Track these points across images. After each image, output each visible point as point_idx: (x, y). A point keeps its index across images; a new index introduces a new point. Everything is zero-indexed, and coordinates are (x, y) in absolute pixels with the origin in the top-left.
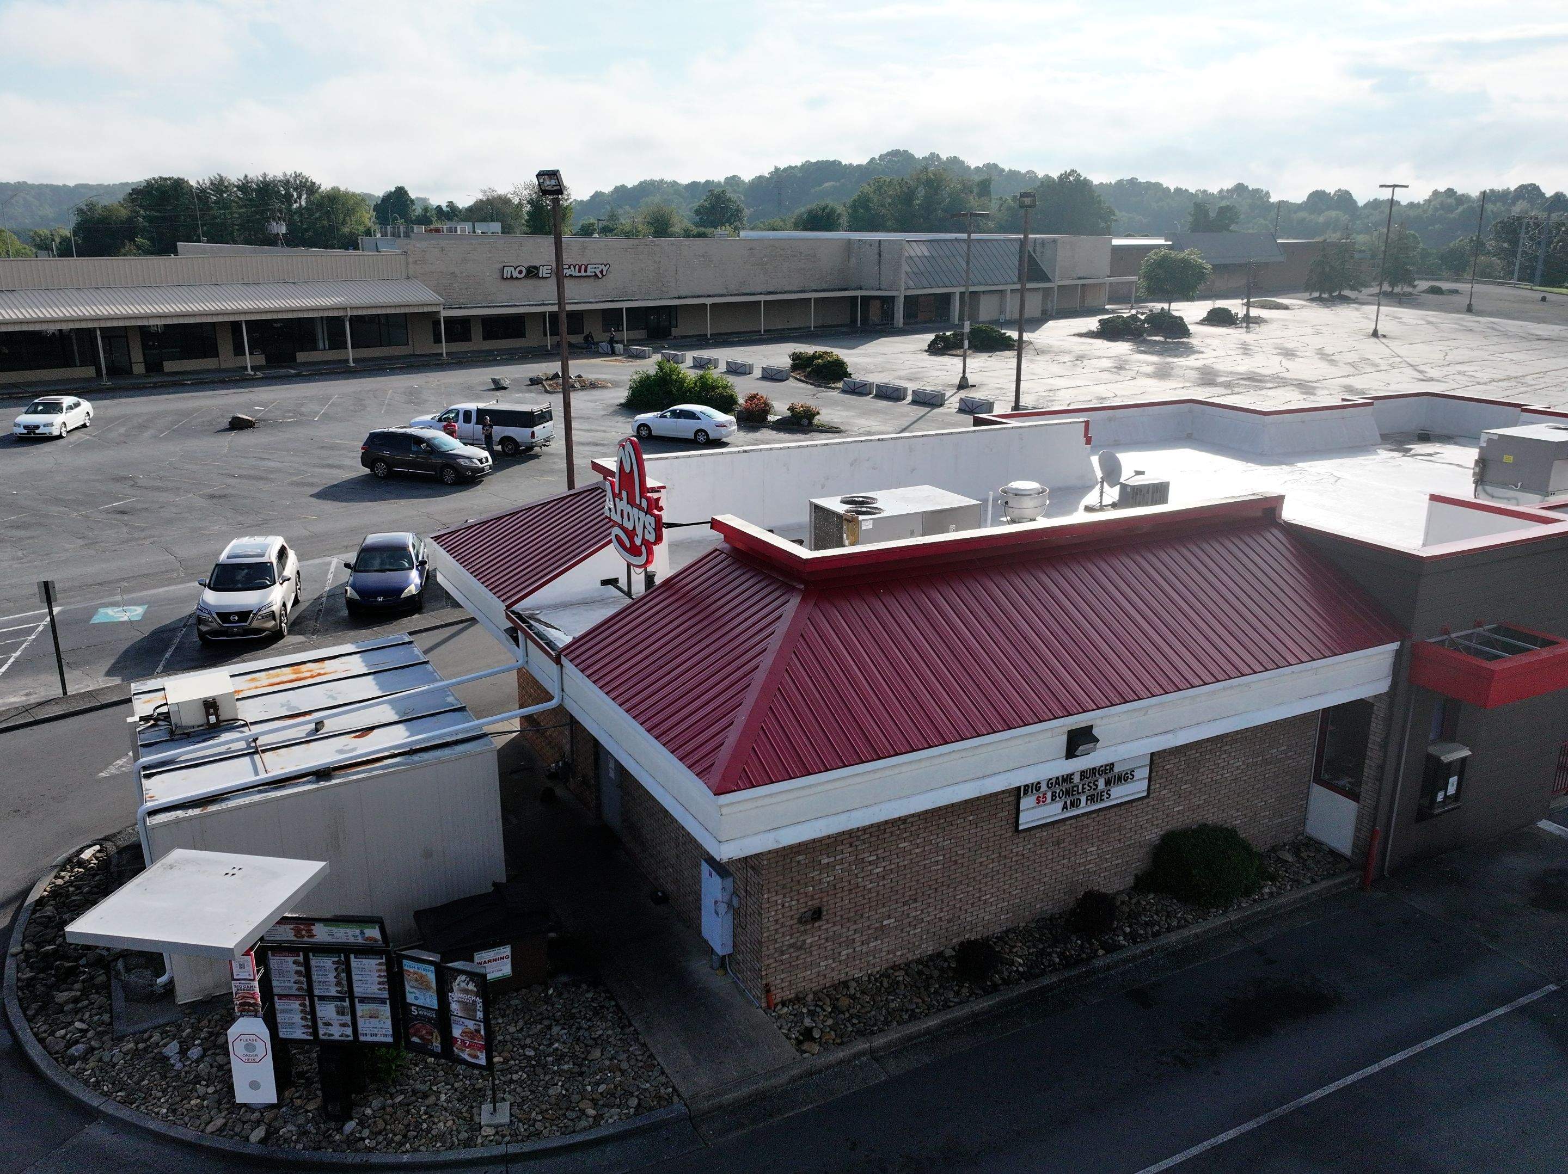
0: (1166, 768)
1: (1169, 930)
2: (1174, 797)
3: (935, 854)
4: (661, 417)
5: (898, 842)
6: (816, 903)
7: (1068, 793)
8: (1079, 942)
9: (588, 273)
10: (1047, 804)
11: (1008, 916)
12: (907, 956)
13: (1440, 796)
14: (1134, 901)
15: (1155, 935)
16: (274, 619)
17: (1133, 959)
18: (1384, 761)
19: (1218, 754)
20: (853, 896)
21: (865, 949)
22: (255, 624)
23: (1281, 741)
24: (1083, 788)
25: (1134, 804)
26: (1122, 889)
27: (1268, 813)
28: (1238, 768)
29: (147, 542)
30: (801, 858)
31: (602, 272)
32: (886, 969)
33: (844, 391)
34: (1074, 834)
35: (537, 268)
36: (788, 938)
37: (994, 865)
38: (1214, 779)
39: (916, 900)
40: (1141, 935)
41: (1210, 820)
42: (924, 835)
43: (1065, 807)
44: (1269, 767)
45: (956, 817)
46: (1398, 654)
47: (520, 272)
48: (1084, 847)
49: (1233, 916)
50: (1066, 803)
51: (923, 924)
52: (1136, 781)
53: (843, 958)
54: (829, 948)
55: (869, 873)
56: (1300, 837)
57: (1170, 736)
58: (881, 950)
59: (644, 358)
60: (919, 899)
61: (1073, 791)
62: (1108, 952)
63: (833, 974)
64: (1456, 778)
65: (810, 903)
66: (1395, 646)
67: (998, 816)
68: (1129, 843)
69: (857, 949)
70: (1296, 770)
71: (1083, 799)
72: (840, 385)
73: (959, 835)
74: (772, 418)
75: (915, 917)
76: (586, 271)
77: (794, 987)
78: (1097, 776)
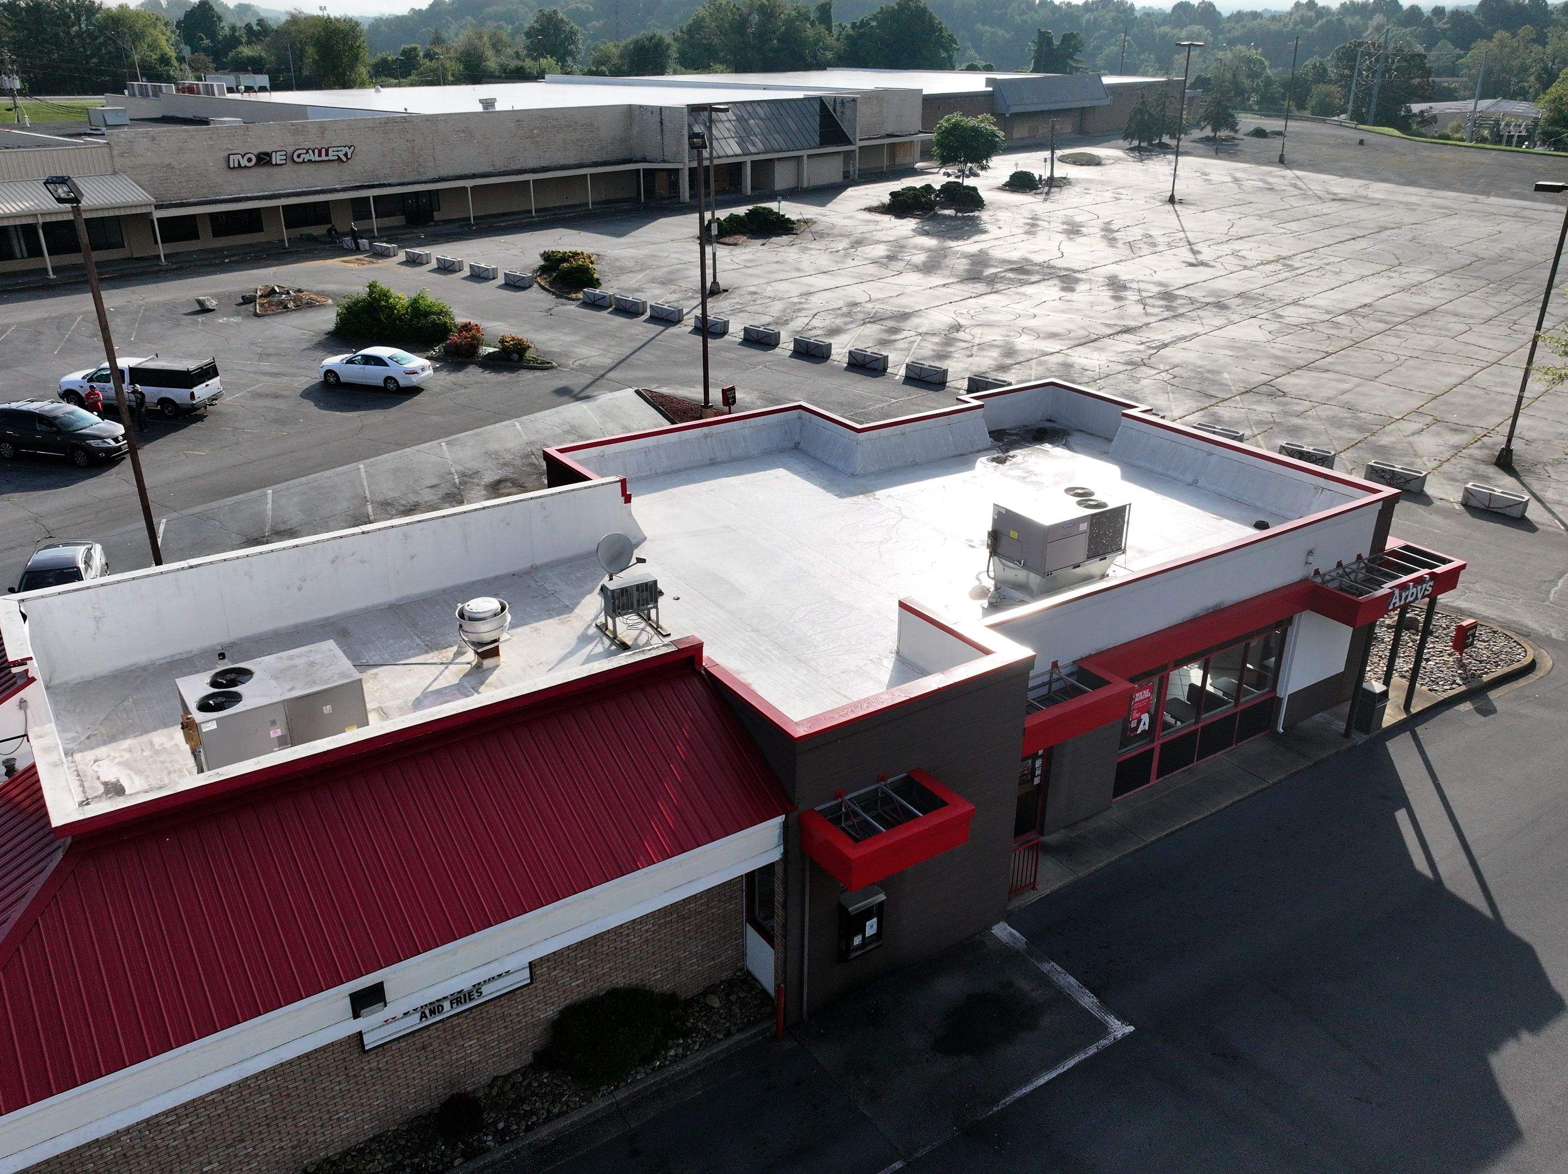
4: (348, 361)
9: (330, 157)
14: (525, 1083)
15: (528, 1129)
26: (518, 1067)
31: (346, 155)
35: (269, 155)
40: (513, 1131)
47: (250, 160)
74: (482, 352)
76: (327, 155)
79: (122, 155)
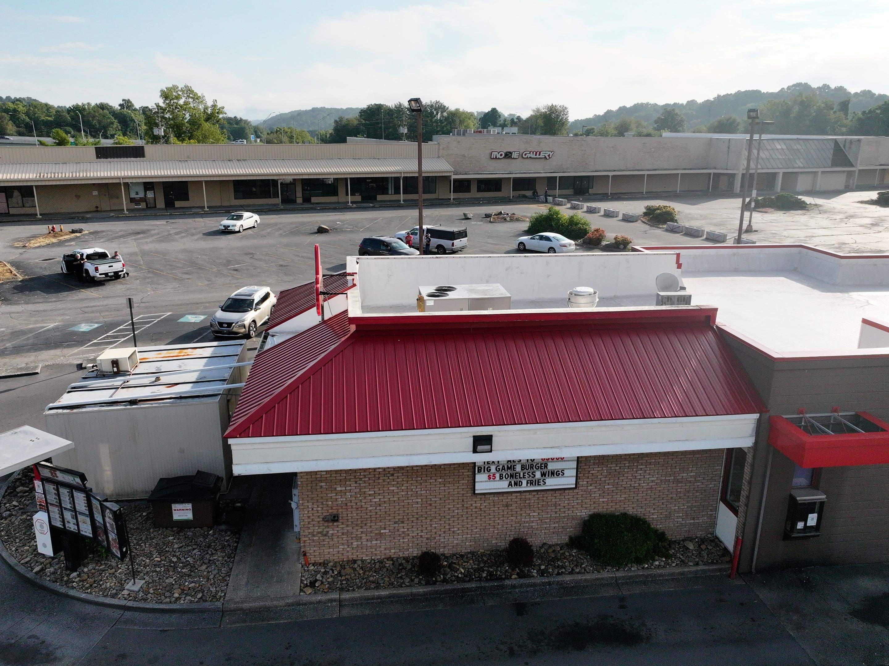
0: (591, 472)
1: (571, 573)
2: (600, 492)
3: (415, 498)
4: (531, 238)
5: (389, 486)
6: (335, 512)
7: (512, 476)
8: (507, 568)
9: (541, 156)
10: (496, 481)
11: (471, 544)
12: (399, 553)
13: (800, 525)
14: (561, 552)
15: (558, 574)
16: (245, 328)
17: (534, 585)
18: (749, 493)
19: (635, 470)
20: (358, 512)
21: (369, 544)
22: (235, 330)
23: (690, 469)
24: (524, 475)
25: (566, 491)
26: (559, 542)
27: (681, 515)
28: (652, 481)
29: (234, 286)
30: (323, 484)
31: (549, 156)
32: (384, 559)
33: (667, 230)
34: (519, 502)
35: (511, 153)
36: (317, 528)
37: (459, 511)
38: (632, 485)
39: (403, 522)
40: (549, 572)
41: (631, 511)
42: (407, 485)
43: (510, 484)
44: (679, 485)
45: (429, 478)
46: (759, 422)
47: (501, 155)
48: (528, 512)
49: (619, 574)
50: (510, 482)
51: (409, 537)
52: (566, 477)
53: (355, 546)
54: (344, 539)
55: (369, 501)
56: (709, 536)
57: (557, 450)
58: (380, 546)
59: (562, 205)
60: (405, 522)
61: (516, 476)
62: (520, 577)
63: (348, 554)
64: (815, 515)
65: (330, 511)
66: (756, 416)
67: (460, 482)
68: (563, 515)
69: (364, 543)
70: (705, 490)
71: (524, 482)
72: (665, 226)
73: (432, 489)
74: (604, 243)
75: (403, 532)
76: (539, 155)
77: (323, 556)
78: (535, 469)
79: (443, 149)
